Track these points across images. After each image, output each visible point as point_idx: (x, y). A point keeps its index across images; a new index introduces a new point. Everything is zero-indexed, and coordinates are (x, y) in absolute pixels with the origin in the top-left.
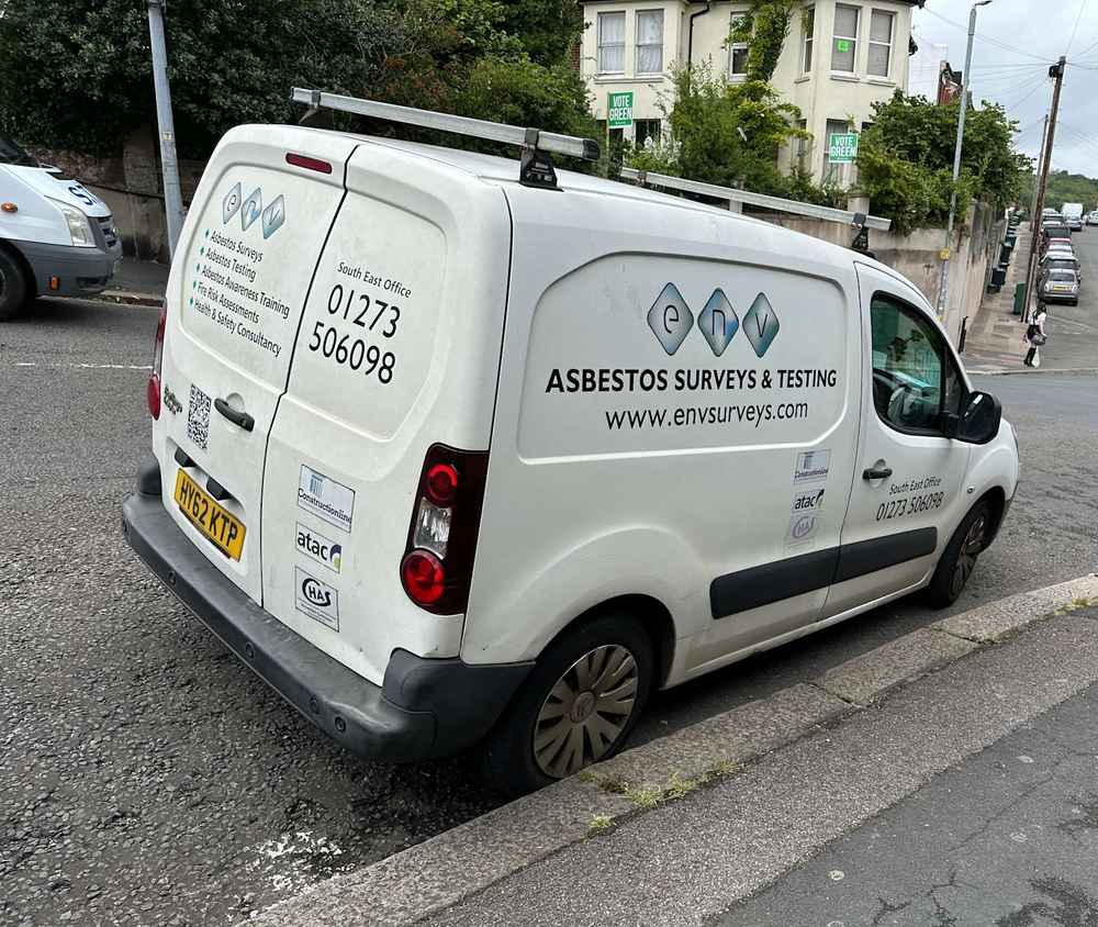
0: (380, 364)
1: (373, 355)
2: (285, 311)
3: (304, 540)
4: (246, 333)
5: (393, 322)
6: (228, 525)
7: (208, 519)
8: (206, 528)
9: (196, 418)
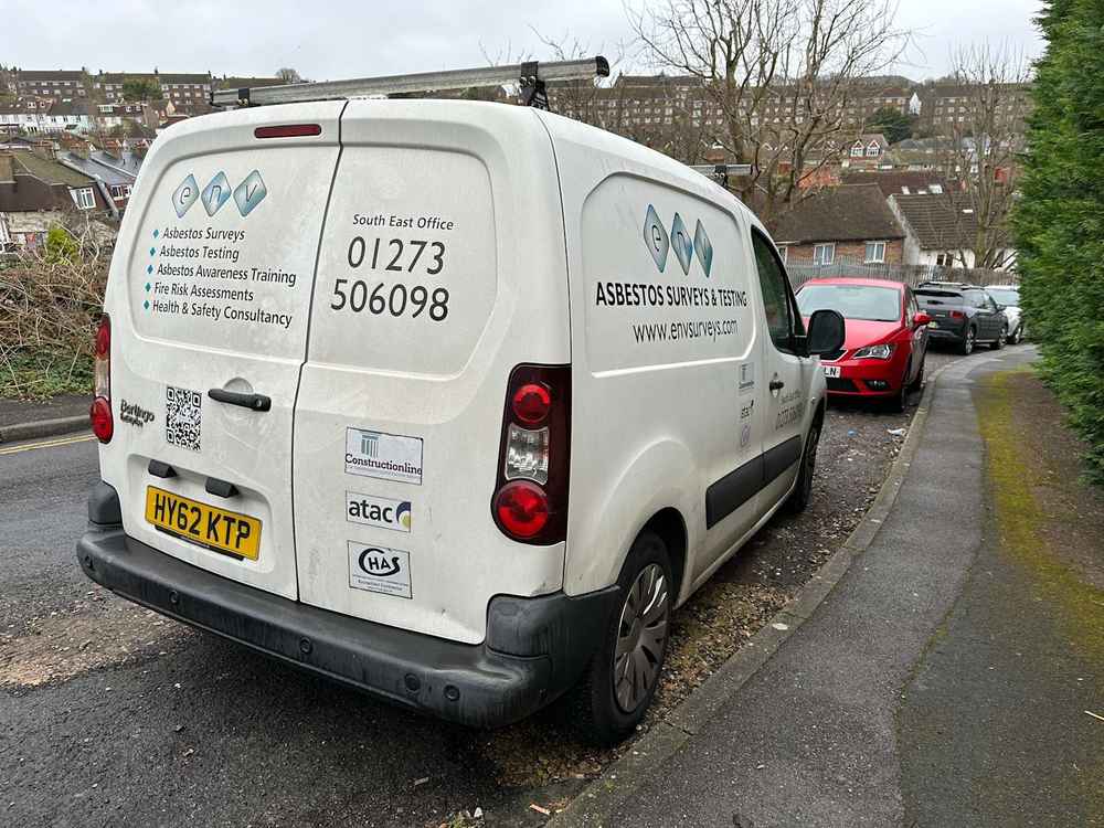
0: (430, 302)
1: (419, 296)
2: (291, 280)
3: (358, 509)
4: (237, 314)
5: (437, 258)
6: (234, 526)
7: (203, 527)
8: (202, 537)
9: (179, 419)
